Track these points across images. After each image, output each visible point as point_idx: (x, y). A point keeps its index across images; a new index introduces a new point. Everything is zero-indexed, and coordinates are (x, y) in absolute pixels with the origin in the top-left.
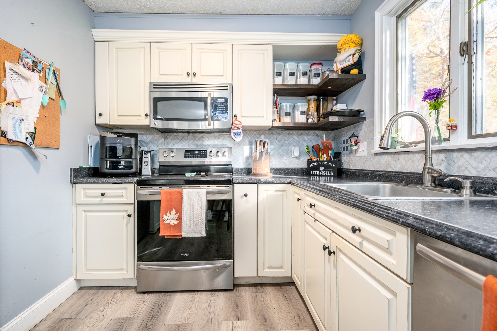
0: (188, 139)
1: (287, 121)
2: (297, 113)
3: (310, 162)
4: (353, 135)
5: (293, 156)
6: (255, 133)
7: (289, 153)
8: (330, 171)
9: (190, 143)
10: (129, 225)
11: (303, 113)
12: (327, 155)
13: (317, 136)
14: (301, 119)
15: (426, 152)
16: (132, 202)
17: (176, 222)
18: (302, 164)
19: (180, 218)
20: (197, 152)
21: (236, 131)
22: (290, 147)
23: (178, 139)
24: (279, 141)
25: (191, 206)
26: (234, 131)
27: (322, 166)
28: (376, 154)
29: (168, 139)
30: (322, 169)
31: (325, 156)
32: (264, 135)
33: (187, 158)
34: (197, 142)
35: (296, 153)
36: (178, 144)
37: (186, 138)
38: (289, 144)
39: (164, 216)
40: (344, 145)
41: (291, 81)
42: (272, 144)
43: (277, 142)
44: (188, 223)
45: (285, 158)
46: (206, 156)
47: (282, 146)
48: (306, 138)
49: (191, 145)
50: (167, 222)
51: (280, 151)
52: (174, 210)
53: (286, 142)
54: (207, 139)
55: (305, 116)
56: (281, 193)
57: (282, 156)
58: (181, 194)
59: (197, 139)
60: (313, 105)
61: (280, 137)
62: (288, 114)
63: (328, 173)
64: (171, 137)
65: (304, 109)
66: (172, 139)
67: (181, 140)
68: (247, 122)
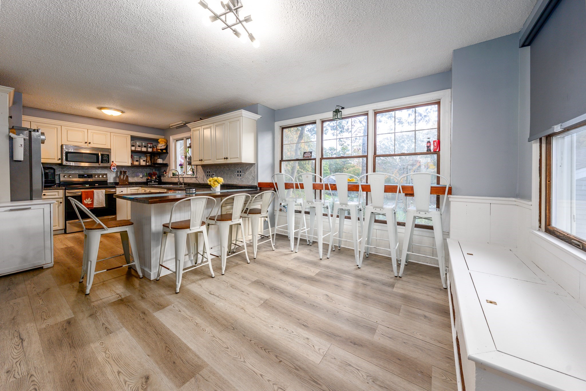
0: (78, 169)
1: (136, 163)
2: (141, 161)
3: (147, 179)
4: (165, 171)
5: (139, 177)
6: (119, 167)
7: (137, 176)
8: (156, 183)
9: (79, 171)
10: (60, 207)
11: (144, 161)
12: (155, 177)
13: (151, 169)
14: (143, 163)
15: (178, 177)
16: (62, 197)
17: (91, 203)
18: (144, 180)
19: (93, 201)
20: (86, 175)
21: (113, 168)
22: (138, 173)
23: (72, 169)
24: (132, 171)
25: (98, 196)
26: (112, 168)
27: (153, 181)
28: (171, 177)
29: (64, 168)
30: (153, 182)
31: (154, 177)
32: (125, 168)
33: (80, 178)
34: (84, 171)
35: (141, 176)
36: (72, 171)
37: (77, 168)
38: (138, 172)
39: (84, 200)
40: (162, 173)
41: (139, 149)
42: (129, 172)
43: (131, 171)
44: (97, 202)
45: (135, 178)
46: (92, 177)
47: (134, 173)
48: (145, 170)
49: (80, 172)
50: (86, 203)
51: (133, 175)
52: (89, 198)
53: (136, 171)
54: (91, 169)
55: (145, 162)
56: (137, 190)
57: (134, 177)
58: (93, 192)
59: (84, 169)
60: (148, 158)
61: (133, 169)
62: (137, 161)
63: (155, 183)
64: (66, 168)
65: (145, 159)
66: (67, 169)
67: (74, 169)
68: (118, 164)
